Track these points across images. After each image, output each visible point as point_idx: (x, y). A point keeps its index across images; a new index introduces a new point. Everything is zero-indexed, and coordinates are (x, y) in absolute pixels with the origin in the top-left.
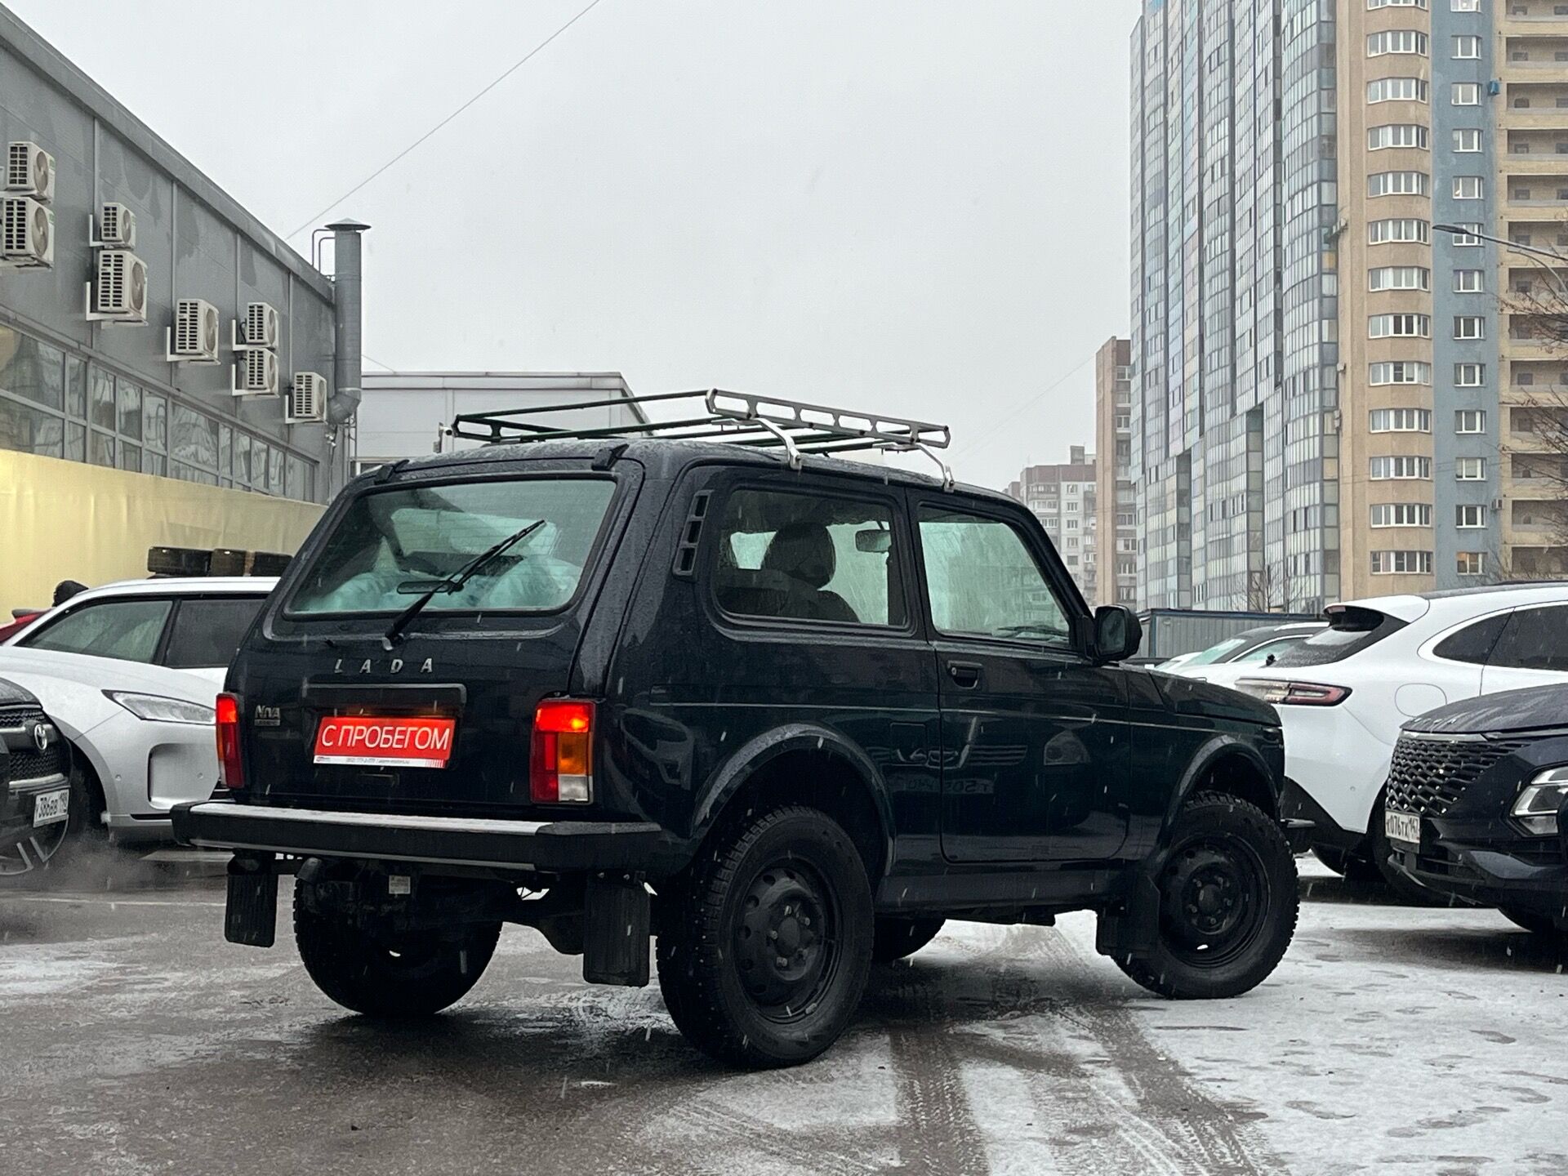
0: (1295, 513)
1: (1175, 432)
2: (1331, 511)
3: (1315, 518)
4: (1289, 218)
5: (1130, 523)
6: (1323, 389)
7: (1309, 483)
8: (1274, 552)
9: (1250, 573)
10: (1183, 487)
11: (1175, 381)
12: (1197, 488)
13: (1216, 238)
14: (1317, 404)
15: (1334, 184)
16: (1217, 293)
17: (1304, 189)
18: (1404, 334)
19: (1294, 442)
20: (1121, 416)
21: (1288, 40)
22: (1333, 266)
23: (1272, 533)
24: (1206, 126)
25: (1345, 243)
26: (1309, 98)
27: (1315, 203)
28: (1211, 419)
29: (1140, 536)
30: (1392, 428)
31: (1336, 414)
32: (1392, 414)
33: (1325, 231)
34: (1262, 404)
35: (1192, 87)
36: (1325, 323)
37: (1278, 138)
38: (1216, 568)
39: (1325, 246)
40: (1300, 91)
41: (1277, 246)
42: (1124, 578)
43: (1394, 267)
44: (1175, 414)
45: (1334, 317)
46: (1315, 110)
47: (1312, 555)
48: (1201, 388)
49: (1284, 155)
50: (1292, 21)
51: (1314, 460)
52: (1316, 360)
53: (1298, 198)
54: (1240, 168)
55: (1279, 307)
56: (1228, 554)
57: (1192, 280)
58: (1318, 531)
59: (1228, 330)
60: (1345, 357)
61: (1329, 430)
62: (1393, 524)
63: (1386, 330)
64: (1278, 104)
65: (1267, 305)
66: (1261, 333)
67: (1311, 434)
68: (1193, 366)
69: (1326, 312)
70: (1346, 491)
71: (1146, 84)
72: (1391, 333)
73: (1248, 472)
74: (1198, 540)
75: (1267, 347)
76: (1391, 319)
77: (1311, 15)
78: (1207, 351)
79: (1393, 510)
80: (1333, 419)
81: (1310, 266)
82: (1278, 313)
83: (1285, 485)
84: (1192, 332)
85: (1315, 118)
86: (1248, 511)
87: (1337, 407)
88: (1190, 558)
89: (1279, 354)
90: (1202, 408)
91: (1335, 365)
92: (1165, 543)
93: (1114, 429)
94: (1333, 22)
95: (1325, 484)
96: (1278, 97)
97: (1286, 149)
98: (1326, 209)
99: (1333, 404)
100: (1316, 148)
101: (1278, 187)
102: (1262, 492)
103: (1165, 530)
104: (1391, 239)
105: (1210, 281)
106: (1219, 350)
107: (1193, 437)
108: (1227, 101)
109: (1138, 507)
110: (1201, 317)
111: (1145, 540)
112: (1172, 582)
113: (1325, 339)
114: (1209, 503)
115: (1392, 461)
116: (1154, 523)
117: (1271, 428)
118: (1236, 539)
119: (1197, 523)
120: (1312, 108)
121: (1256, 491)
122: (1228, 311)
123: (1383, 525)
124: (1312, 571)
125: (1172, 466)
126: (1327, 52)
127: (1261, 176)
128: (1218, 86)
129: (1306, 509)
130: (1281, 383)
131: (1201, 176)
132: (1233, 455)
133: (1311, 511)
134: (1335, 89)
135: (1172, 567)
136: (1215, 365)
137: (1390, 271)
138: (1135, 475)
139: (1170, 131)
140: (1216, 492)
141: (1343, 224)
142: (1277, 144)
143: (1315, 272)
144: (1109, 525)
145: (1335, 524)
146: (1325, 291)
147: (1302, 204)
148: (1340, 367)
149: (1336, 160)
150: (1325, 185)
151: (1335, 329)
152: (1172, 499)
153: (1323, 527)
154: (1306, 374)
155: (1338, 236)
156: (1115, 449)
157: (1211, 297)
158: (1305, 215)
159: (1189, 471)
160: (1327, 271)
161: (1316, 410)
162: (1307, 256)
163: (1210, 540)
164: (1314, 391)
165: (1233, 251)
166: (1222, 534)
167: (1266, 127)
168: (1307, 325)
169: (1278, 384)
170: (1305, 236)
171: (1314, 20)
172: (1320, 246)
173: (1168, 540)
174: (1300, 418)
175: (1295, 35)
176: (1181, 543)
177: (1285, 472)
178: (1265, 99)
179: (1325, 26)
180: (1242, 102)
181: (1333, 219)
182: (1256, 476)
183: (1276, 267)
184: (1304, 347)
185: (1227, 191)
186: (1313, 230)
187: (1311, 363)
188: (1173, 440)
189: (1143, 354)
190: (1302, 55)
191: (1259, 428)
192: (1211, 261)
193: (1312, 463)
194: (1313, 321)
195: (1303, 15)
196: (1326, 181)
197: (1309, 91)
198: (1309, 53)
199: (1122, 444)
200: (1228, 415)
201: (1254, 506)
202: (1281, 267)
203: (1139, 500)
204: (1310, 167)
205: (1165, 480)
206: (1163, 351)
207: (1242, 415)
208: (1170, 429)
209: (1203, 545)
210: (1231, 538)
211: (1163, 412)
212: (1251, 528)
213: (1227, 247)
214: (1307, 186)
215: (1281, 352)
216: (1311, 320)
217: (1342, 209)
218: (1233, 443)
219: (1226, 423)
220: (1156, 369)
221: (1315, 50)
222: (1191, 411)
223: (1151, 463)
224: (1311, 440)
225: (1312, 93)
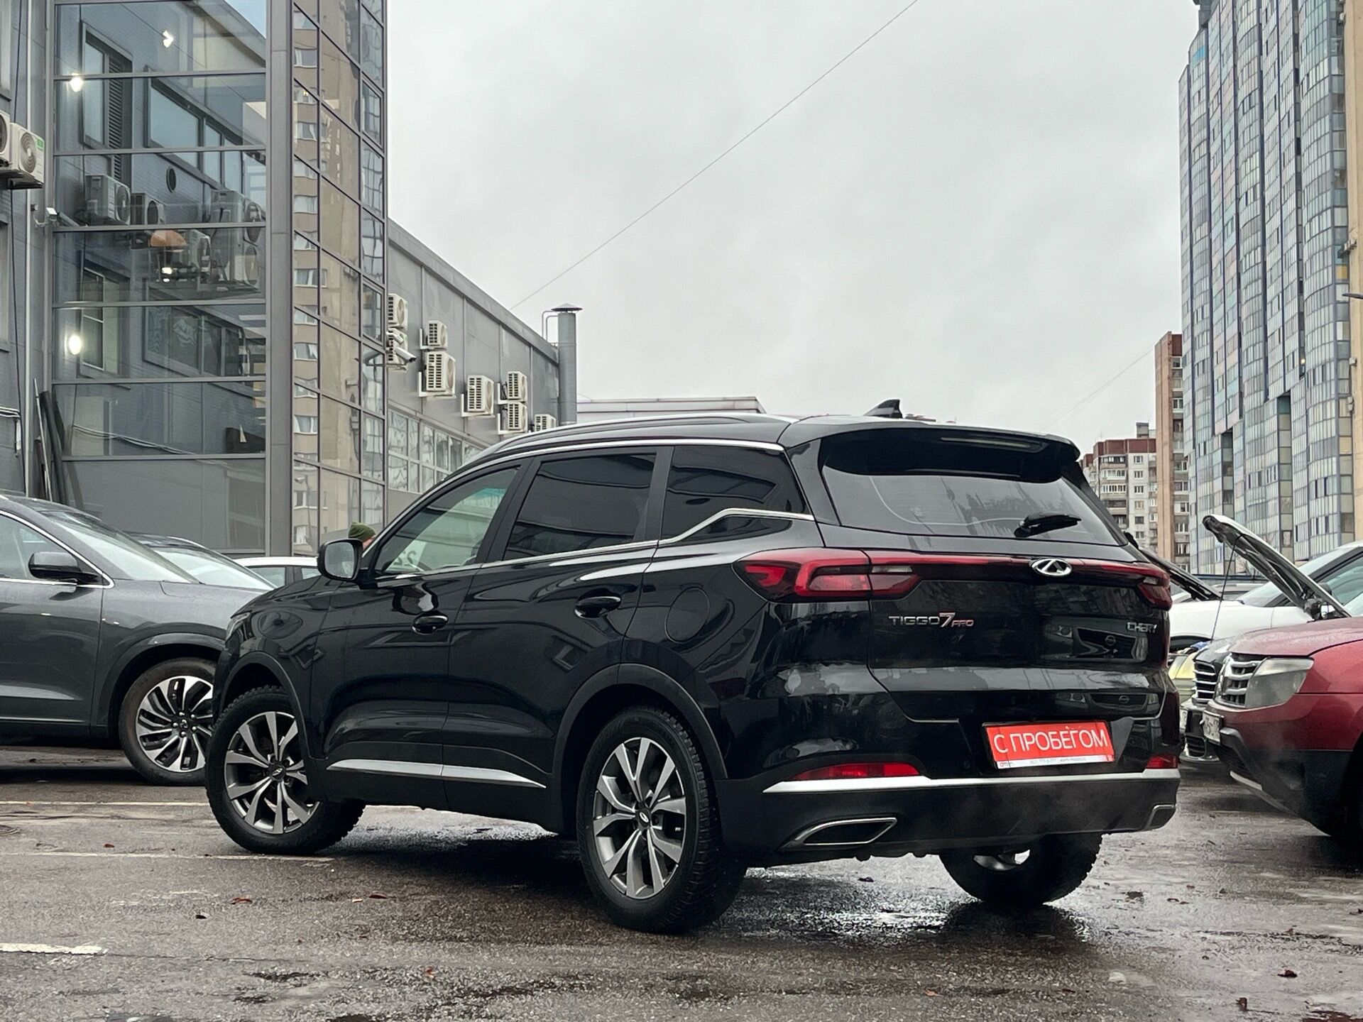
0: (1316, 482)
1: (1219, 414)
2: (1346, 481)
3: (1333, 486)
4: (1308, 238)
5: (1186, 489)
6: (1338, 379)
7: (1327, 457)
8: (1300, 515)
9: (1282, 532)
10: (1227, 459)
11: (1219, 371)
12: (1237, 461)
13: (1250, 253)
14: (1333, 392)
15: (1345, 210)
16: (1252, 298)
17: (1320, 214)
19: (1315, 423)
20: (1176, 400)
21: (1305, 91)
22: (1346, 278)
23: (1299, 498)
24: (1241, 159)
25: (1354, 258)
26: (1323, 138)
27: (1329, 225)
28: (1248, 403)
29: (1192, 501)
31: (1350, 400)
33: (1338, 248)
34: (1289, 391)
35: (1229, 126)
36: (1340, 325)
37: (1299, 171)
39: (1339, 261)
40: (1317, 131)
41: (1299, 260)
42: (1181, 536)
44: (1219, 399)
45: (1347, 319)
46: (1328, 149)
47: (1330, 517)
48: (1240, 378)
49: (1304, 185)
50: (1308, 75)
51: (1332, 438)
52: (1332, 355)
53: (1315, 221)
54: (1269, 195)
56: (1264, 516)
57: (1231, 286)
58: (1335, 497)
59: (1262, 329)
60: (1356, 351)
61: (1344, 413)
64: (1298, 141)
65: (1292, 310)
66: (1288, 333)
67: (1329, 417)
68: (1233, 358)
69: (1340, 314)
70: (1359, 464)
71: (1192, 122)
73: (1279, 447)
74: (1239, 504)
75: (1292, 344)
77: (1324, 70)
78: (1244, 347)
80: (1347, 404)
81: (1327, 277)
82: (1301, 315)
83: (1308, 460)
84: (1233, 330)
85: (1328, 155)
86: (1279, 481)
87: (1350, 393)
89: (1302, 351)
90: (1241, 394)
91: (1348, 359)
92: (1213, 507)
93: (1170, 410)
94: (1342, 75)
95: (1342, 458)
96: (1298, 136)
97: (1306, 179)
98: (1338, 230)
99: (1347, 391)
100: (1329, 179)
101: (1299, 210)
102: (1290, 464)
103: (1212, 496)
105: (1246, 288)
107: (1234, 418)
108: (1258, 138)
109: (1190, 477)
110: (1239, 318)
111: (1196, 504)
113: (1340, 337)
114: (1247, 473)
116: (1204, 489)
117: (1297, 411)
118: (1269, 503)
119: (1238, 491)
120: (1325, 145)
121: (1285, 466)
122: (1261, 313)
124: (1331, 530)
125: (1217, 441)
126: (1339, 100)
127: (1285, 202)
128: (1251, 125)
129: (1325, 479)
130: (1304, 374)
131: (1238, 200)
132: (1266, 433)
133: (1329, 481)
134: (1344, 131)
136: (1251, 359)
138: (1188, 450)
139: (1212, 162)
140: (1252, 465)
141: (1353, 243)
142: (1298, 175)
143: (1330, 282)
144: (1167, 491)
145: (1350, 491)
146: (1339, 298)
147: (1319, 226)
148: (1352, 361)
149: (1346, 189)
150: (1337, 211)
151: (1347, 330)
152: (1218, 470)
153: (1340, 493)
154: (1324, 366)
155: (1348, 252)
156: (1172, 426)
157: (1247, 301)
158: (1321, 235)
159: (1231, 446)
160: (1340, 282)
161: (1333, 397)
162: (1323, 269)
163: (1248, 504)
164: (1330, 381)
165: (1264, 263)
166: (1259, 499)
167: (1289, 162)
168: (1324, 326)
169: (1302, 375)
170: (1321, 253)
171: (1326, 74)
172: (1333, 261)
173: (1215, 504)
174: (1319, 403)
175: (1311, 86)
176: (1226, 507)
177: (1308, 448)
178: (1289, 138)
179: (1335, 79)
180: (1270, 140)
181: (1344, 237)
182: (1284, 450)
183: (1299, 277)
184: (1322, 345)
185: (1259, 213)
186: (1328, 247)
187: (1327, 358)
188: (1218, 421)
189: (1193, 349)
190: (1317, 103)
191: (1288, 411)
192: (1246, 271)
193: (1330, 440)
194: (1329, 323)
195: (1318, 69)
196: (1338, 207)
197: (1323, 133)
198: (1322, 101)
199: (1177, 423)
200: (1262, 400)
201: (1285, 476)
202: (1302, 277)
203: (1191, 471)
204: (1324, 195)
205: (1212, 454)
206: (1209, 346)
207: (1273, 400)
208: (1216, 411)
209: (1243, 509)
210: (1266, 502)
211: (1210, 397)
212: (1282, 495)
213: (1259, 260)
214: (1323, 211)
215: (1304, 348)
216: (1327, 322)
217: (1352, 229)
218: (1267, 423)
219: (1261, 406)
220: (1203, 361)
221: (1327, 99)
222: (1232, 396)
223: (1200, 439)
224: (1329, 422)
225: (1325, 134)
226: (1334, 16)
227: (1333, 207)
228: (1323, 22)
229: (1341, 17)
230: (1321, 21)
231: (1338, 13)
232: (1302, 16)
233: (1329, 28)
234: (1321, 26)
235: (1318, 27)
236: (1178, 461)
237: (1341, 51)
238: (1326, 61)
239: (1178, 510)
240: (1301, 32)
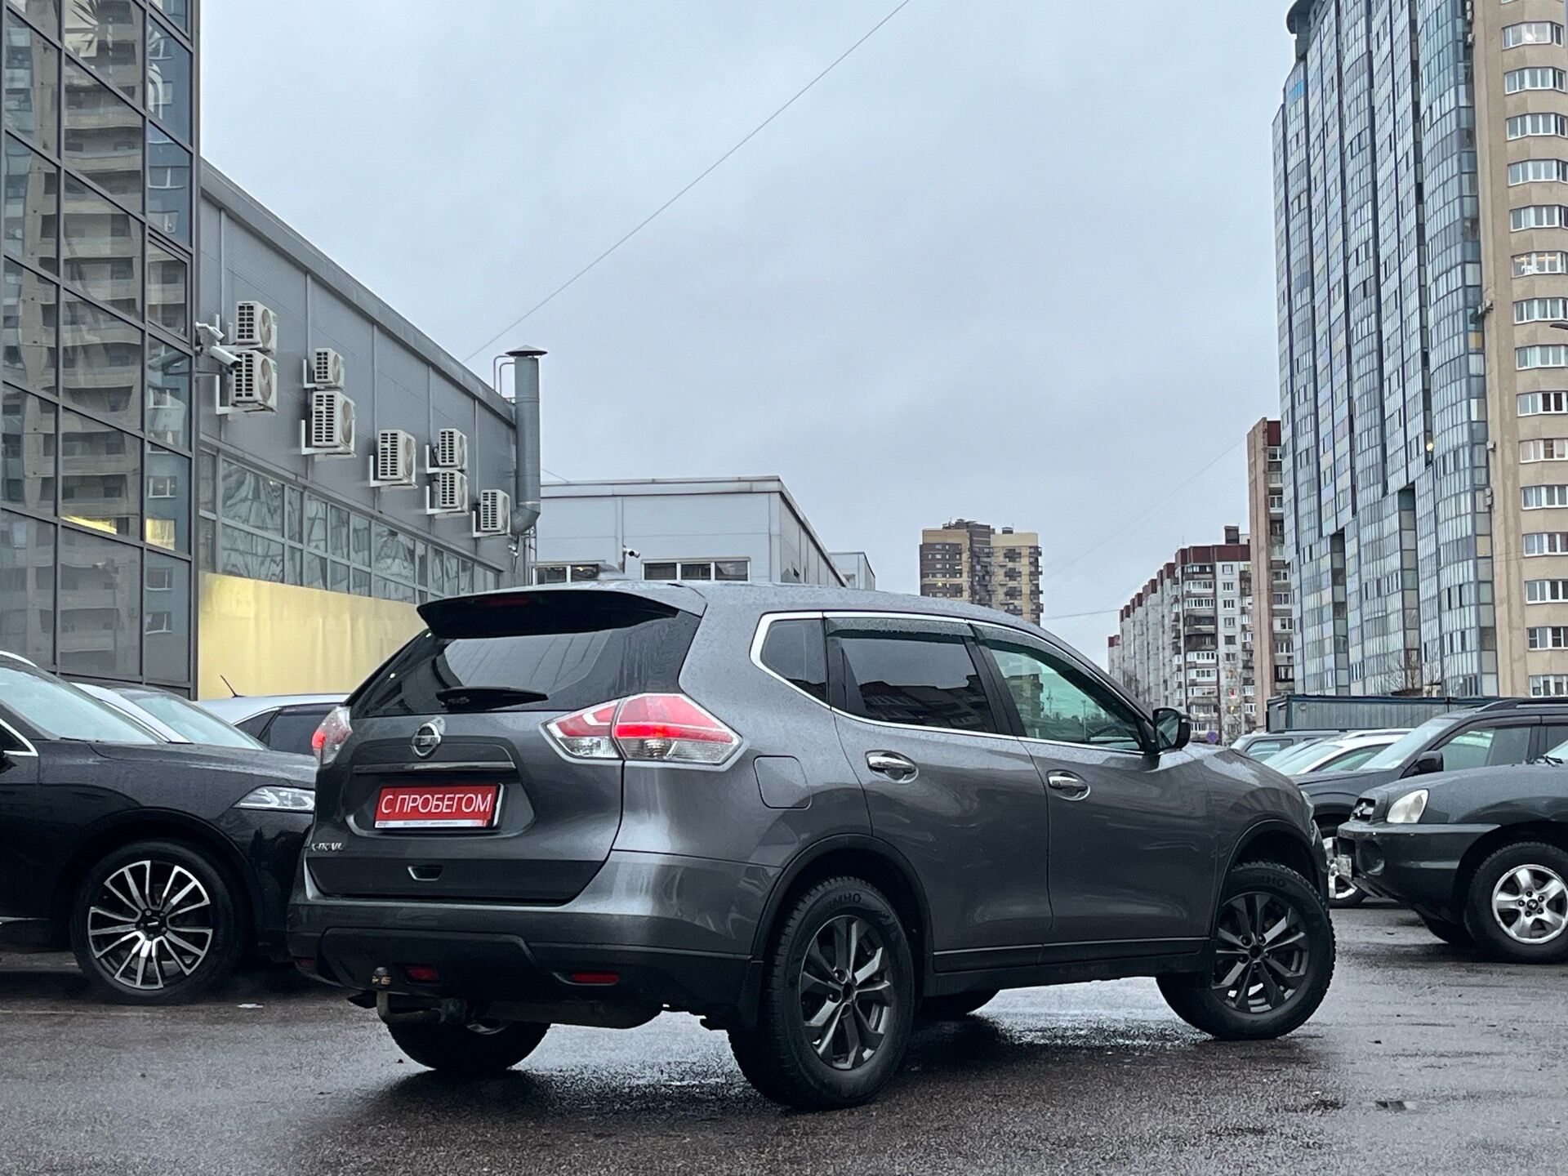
0: (1449, 590)
1: (1327, 511)
2: (1485, 588)
3: (1469, 595)
4: (1433, 299)
5: (1286, 602)
6: (1473, 467)
7: (1463, 561)
8: (1429, 631)
9: (1407, 651)
10: (1338, 565)
11: (1326, 461)
12: (1351, 567)
13: (1362, 320)
14: (1468, 483)
15: (1478, 266)
16: (1366, 374)
17: (1447, 271)
18: (1553, 411)
19: (1446, 520)
20: (1274, 496)
21: (1428, 126)
22: (1480, 346)
23: (1428, 610)
24: (1350, 209)
25: (1491, 322)
26: (1450, 182)
27: (1460, 284)
28: (1364, 498)
29: (1296, 616)
30: (1544, 505)
31: (1488, 492)
32: (1544, 491)
33: (1470, 311)
34: (1413, 483)
35: (1334, 173)
36: (1474, 402)
37: (1421, 221)
38: (1373, 646)
39: (1472, 327)
40: (1441, 175)
41: (1423, 327)
42: (1282, 658)
43: (1541, 346)
44: (1327, 494)
45: (1482, 396)
46: (1456, 194)
47: (1467, 632)
48: (1353, 468)
49: (1427, 239)
50: (1431, 108)
51: (1467, 537)
52: (1466, 439)
53: (1442, 280)
54: (1384, 252)
55: (1427, 387)
56: (1385, 632)
57: (1340, 360)
58: (1473, 608)
59: (1378, 410)
60: (1494, 433)
61: (1481, 508)
62: (1548, 599)
63: (1535, 408)
64: (1419, 187)
65: (1415, 386)
66: (1410, 414)
67: (1463, 512)
68: (1343, 446)
69: (1474, 392)
70: (1499, 567)
71: (1289, 171)
72: (1540, 411)
73: (1401, 550)
74: (1353, 618)
75: (1416, 426)
76: (1540, 397)
77: (1449, 101)
78: (1357, 431)
79: (1548, 585)
80: (1485, 497)
81: (1456, 346)
82: (1427, 393)
83: (1438, 563)
84: (1342, 412)
85: (1457, 201)
86: (1403, 590)
87: (1488, 484)
88: (1346, 636)
89: (1428, 434)
90: (1354, 488)
91: (1485, 444)
92: (1321, 622)
93: (1267, 509)
94: (1471, 108)
95: (1480, 561)
96: (1419, 181)
97: (1430, 231)
98: (1470, 289)
99: (1484, 481)
100: (1459, 231)
101: (1422, 268)
102: (1417, 569)
103: (1321, 609)
104: (1536, 318)
105: (1358, 362)
106: (1369, 430)
107: (1346, 516)
108: (1370, 186)
109: (1293, 587)
110: (1350, 398)
111: (1301, 619)
112: (1330, 661)
113: (1474, 418)
114: (1363, 582)
115: (1546, 538)
116: (1310, 602)
117: (1423, 506)
118: (1391, 617)
119: (1352, 602)
120: (1453, 189)
121: (1410, 570)
122: (1377, 391)
123: (1538, 601)
124: (1468, 649)
125: (1325, 546)
126: (1468, 136)
127: (1404, 259)
128: (1361, 171)
129: (1460, 586)
130: (1431, 462)
131: (1346, 259)
132: (1386, 534)
133: (1465, 588)
134: (1475, 173)
135: (1329, 646)
136: (1365, 446)
137: (1538, 349)
138: (1288, 554)
139: (1313, 216)
140: (1370, 571)
141: (1488, 304)
142: (1420, 228)
143: (1462, 352)
144: (1265, 605)
145: (1490, 601)
146: (1473, 371)
147: (1446, 286)
148: (1490, 445)
149: (1479, 241)
150: (1469, 267)
151: (1483, 408)
152: (1327, 578)
153: (1479, 604)
154: (1456, 453)
155: (1483, 316)
156: (1269, 528)
157: (1359, 378)
158: (1450, 296)
159: (1343, 550)
160: (1474, 351)
161: (1467, 488)
162: (1453, 336)
163: (1366, 618)
164: (1464, 469)
165: (1380, 332)
166: (1378, 612)
167: (1409, 211)
168: (1455, 404)
169: (1428, 463)
170: (1450, 318)
171: (1453, 106)
172: (1465, 326)
173: (1324, 619)
174: (1451, 496)
175: (1434, 121)
176: (1337, 621)
177: (1438, 550)
178: (1407, 183)
179: (1463, 112)
180: (1385, 186)
181: (1478, 299)
182: (1409, 554)
183: (1422, 348)
184: (1453, 426)
185: (1372, 274)
186: (1458, 310)
187: (1460, 442)
188: (1327, 520)
189: (1294, 435)
190: (1442, 140)
191: (1411, 507)
192: (1358, 342)
193: (1465, 540)
194: (1461, 401)
195: (1442, 101)
196: (1469, 262)
197: (1450, 175)
198: (1449, 138)
199: (1276, 524)
200: (1380, 495)
201: (1408, 584)
202: (1428, 348)
203: (1294, 580)
204: (1453, 249)
205: (1319, 559)
206: (1313, 432)
207: (1394, 494)
208: (1323, 509)
209: (1359, 623)
210: (1387, 616)
211: (1316, 492)
212: (1406, 606)
213: (1374, 329)
214: (1451, 268)
215: (1431, 431)
216: (1459, 399)
217: (1487, 290)
218: (1386, 522)
219: (1378, 502)
220: (1307, 450)
221: (1455, 134)
222: (1343, 491)
223: (1304, 544)
224: (1463, 518)
225: (1453, 176)
226: (1460, 37)
227: (1464, 263)
228: (1448, 44)
229: (1470, 40)
230: (1445, 44)
231: (1465, 35)
232: (1422, 39)
233: (1456, 52)
234: (1445, 49)
235: (1442, 50)
236: (1277, 569)
237: (1469, 80)
238: (1452, 90)
239: (1277, 627)
240: (1421, 57)
